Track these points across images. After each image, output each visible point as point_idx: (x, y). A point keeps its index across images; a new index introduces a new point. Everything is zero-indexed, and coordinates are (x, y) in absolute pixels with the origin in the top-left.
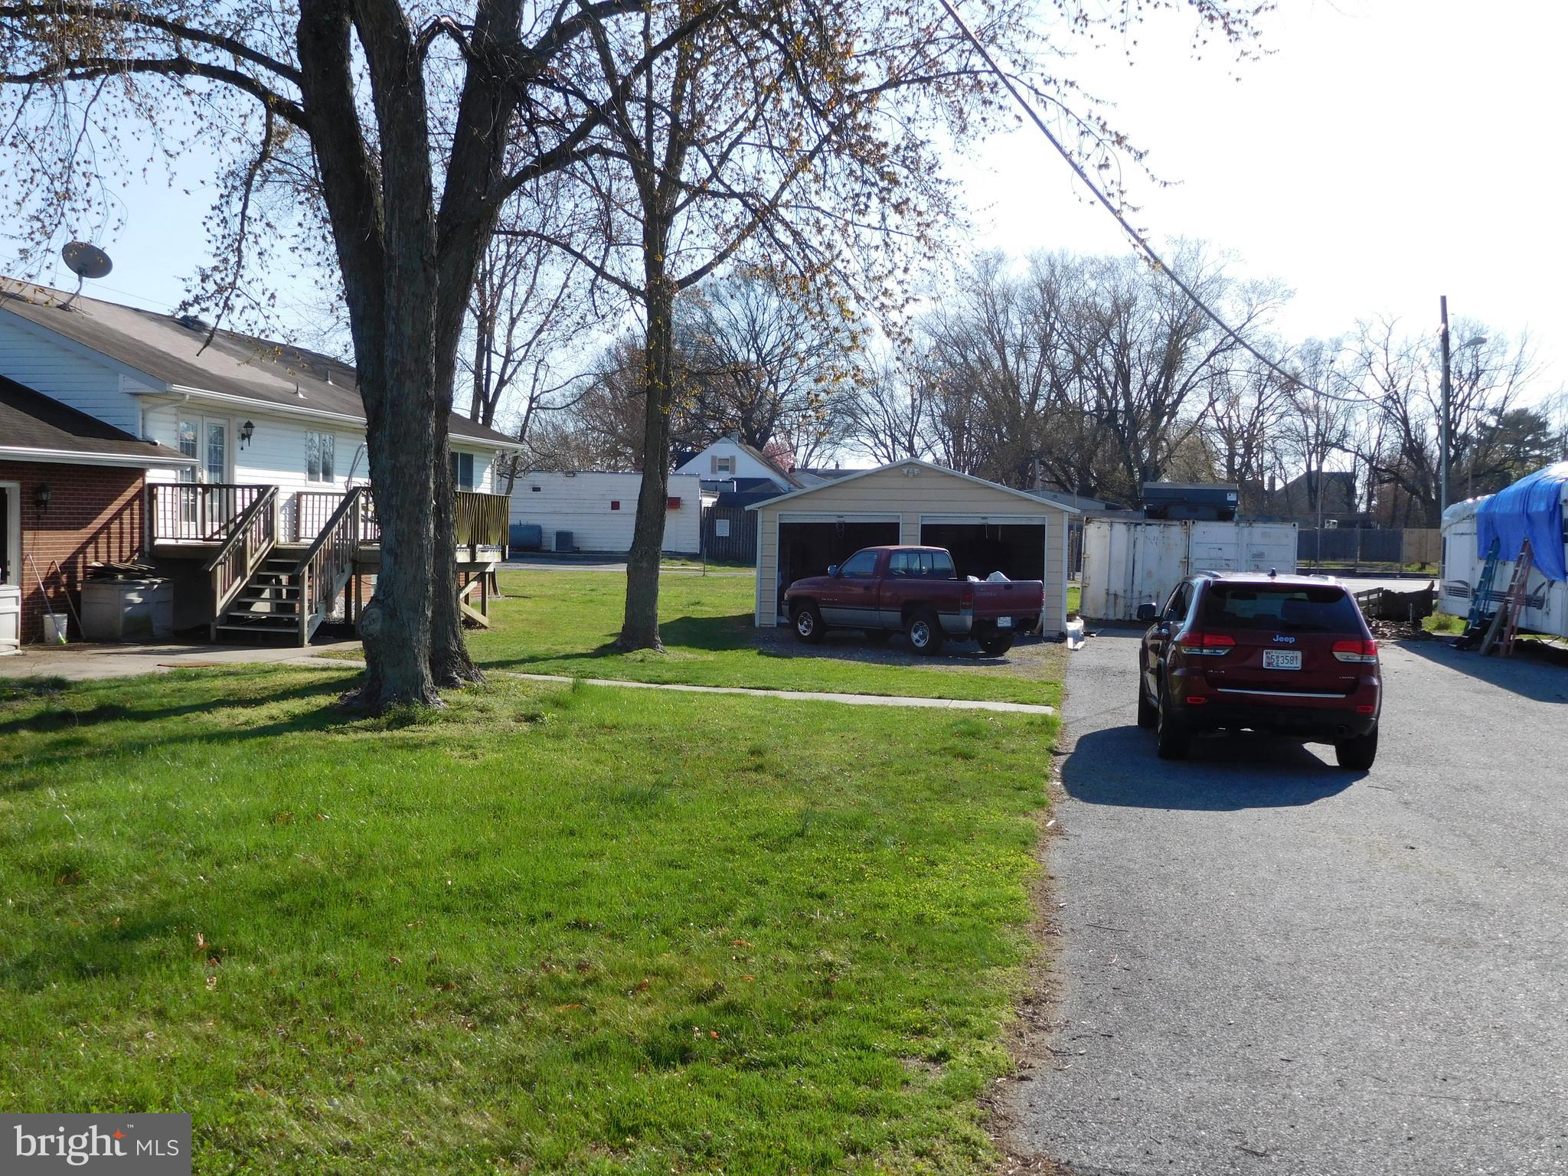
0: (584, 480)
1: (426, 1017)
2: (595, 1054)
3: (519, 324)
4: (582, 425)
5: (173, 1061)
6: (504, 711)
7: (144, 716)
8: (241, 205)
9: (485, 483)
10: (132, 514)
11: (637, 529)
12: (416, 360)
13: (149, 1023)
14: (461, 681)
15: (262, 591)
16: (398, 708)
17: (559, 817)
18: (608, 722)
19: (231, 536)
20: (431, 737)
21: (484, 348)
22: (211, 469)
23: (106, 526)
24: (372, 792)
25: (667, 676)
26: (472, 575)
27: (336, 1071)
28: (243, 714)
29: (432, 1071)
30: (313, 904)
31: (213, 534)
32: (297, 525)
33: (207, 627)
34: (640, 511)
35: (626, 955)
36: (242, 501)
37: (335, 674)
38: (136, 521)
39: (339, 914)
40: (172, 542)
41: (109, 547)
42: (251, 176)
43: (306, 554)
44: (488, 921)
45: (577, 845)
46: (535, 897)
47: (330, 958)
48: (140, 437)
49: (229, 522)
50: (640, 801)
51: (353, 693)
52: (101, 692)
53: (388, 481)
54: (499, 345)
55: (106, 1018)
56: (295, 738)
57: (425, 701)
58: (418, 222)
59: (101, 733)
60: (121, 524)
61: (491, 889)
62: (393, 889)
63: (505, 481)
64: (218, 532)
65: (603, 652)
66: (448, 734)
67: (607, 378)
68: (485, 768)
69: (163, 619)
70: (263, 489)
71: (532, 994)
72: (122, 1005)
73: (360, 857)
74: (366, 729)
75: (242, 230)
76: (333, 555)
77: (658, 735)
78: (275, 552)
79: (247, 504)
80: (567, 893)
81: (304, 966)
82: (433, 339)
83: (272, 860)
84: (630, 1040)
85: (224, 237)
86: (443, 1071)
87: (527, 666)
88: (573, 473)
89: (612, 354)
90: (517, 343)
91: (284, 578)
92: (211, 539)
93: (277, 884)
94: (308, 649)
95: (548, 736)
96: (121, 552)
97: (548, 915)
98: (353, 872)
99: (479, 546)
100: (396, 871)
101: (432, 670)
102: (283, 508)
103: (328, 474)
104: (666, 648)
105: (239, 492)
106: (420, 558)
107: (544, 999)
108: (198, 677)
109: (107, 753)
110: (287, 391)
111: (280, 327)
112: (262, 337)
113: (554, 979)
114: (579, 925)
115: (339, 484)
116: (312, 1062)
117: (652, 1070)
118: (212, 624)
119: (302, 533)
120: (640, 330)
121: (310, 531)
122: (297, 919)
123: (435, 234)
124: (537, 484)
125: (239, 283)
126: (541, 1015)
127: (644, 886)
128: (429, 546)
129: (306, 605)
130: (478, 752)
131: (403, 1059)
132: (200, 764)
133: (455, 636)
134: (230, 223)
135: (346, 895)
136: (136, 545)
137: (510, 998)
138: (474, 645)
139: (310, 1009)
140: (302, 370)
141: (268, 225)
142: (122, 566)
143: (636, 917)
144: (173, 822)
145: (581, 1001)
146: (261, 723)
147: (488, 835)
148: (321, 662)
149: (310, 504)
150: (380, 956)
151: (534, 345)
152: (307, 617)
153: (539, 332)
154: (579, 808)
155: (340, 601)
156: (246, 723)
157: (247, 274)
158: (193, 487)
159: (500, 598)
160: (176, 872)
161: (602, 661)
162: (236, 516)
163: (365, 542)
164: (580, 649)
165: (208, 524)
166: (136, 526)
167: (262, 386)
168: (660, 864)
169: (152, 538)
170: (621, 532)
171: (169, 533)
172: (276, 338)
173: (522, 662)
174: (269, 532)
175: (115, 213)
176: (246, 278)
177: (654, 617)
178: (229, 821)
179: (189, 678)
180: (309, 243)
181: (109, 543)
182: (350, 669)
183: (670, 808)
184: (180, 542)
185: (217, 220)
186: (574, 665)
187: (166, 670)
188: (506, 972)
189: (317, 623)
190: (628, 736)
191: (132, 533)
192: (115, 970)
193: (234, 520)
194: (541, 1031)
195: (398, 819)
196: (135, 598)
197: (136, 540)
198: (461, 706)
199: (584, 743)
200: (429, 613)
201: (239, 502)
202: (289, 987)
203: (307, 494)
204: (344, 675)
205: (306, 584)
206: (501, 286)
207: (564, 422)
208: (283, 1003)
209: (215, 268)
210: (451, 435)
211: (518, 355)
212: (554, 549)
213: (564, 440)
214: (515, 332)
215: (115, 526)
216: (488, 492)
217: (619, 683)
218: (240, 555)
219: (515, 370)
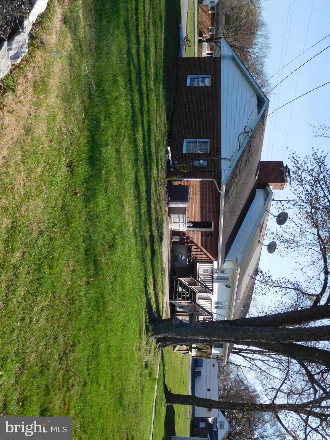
0: (217, 380)
1: (64, 341)
2: (47, 392)
3: (262, 362)
4: (233, 380)
5: (61, 275)
6: (148, 358)
7: (152, 261)
8: (290, 287)
9: (215, 351)
10: (205, 257)
11: (202, 399)
12: (249, 335)
13: (72, 268)
14: (158, 345)
15: (185, 290)
16: (151, 328)
17: (117, 376)
18: (144, 389)
19: (199, 282)
20: (143, 337)
21: (254, 352)
22: (217, 277)
23: (202, 251)
24: (128, 322)
25: (157, 407)
26: (188, 347)
27: (52, 317)
28: (151, 286)
29: (49, 343)
30: (99, 308)
31: (200, 277)
32: (202, 299)
33: (175, 276)
34: (207, 400)
35: (75, 398)
36: (209, 285)
37: (161, 310)
38: (203, 258)
39: (95, 315)
40: (198, 267)
41: (197, 251)
42: (298, 290)
43: (194, 301)
44: (89, 357)
45: (109, 381)
46: (94, 370)
47: (83, 314)
48: (226, 260)
49: (203, 281)
50: (120, 400)
51: (156, 315)
52: (159, 251)
53: (215, 327)
54: (256, 356)
55: (74, 257)
56: (144, 300)
57: (153, 335)
58: (289, 337)
59: (148, 251)
60: (203, 255)
61: (98, 357)
62: (101, 329)
63: (215, 357)
64: (200, 279)
65: (165, 387)
66: (143, 342)
67: (247, 388)
68: (133, 353)
69: (177, 264)
70: (212, 291)
71: (67, 371)
72: (77, 261)
73: (110, 320)
74: (146, 319)
75: (283, 287)
76: (194, 309)
77: (140, 405)
78: (195, 293)
79: (208, 286)
80: (95, 380)
81: (82, 307)
82: (256, 340)
83: (112, 296)
84: (49, 402)
85: (281, 282)
86: (48, 347)
87: (162, 364)
88: (218, 377)
89: (254, 391)
90: (256, 361)
91: (188, 295)
92: (199, 277)
93: (105, 298)
94: (169, 302)
95: (141, 371)
96: (195, 254)
97: (89, 374)
98: (107, 318)
99: (197, 349)
100: (106, 330)
101: (162, 337)
102: (208, 295)
103: (217, 307)
104: (166, 407)
105: (212, 284)
106: (193, 335)
107: (65, 375)
108: (162, 274)
109: (143, 253)
110: (239, 297)
111: (257, 296)
112: (254, 291)
113: (70, 377)
114: (85, 384)
115: (214, 310)
116: (56, 310)
117: (39, 410)
118: (176, 277)
119: (200, 300)
120: (262, 402)
121: (201, 302)
122: (95, 304)
123: (286, 342)
124: (215, 366)
125: (268, 286)
126: (60, 375)
127: (95, 404)
128: (197, 338)
129: (181, 301)
130: (138, 351)
131: (53, 335)
132: (139, 276)
133: (171, 344)
134: (285, 284)
135: (100, 316)
136: (197, 258)
137: (66, 365)
138: (168, 349)
139: (70, 309)
140: (245, 301)
141: (285, 294)
142: (192, 255)
143: (86, 402)
144: (124, 270)
145: (63, 386)
146: (149, 291)
147: (114, 355)
148: (165, 305)
149: (208, 302)
150: (82, 327)
151: (256, 367)
152: (177, 302)
153: (260, 369)
154: (119, 382)
155: (182, 310)
156: (149, 287)
157: (271, 288)
158: (212, 272)
159: (182, 355)
160: (111, 272)
161: (163, 386)
162: (205, 283)
163: (198, 318)
164: (166, 379)
165: (203, 276)
166: (202, 258)
167: (241, 291)
168: (101, 408)
169: (199, 262)
170: (201, 394)
171: (200, 266)
172: (254, 295)
173: (163, 362)
174: (200, 292)
175: (285, 255)
176: (270, 288)
177: (175, 403)
178: (123, 285)
179: (162, 272)
180: (281, 305)
181: (198, 252)
182: (163, 313)
183: (117, 411)
184: (198, 269)
185: (285, 281)
186: (162, 378)
187: (164, 266)
188: (74, 363)
189: (176, 304)
190: (140, 396)
191: (200, 257)
192: (87, 259)
193: (204, 283)
194: (56, 374)
195: (120, 329)
196: (183, 258)
197: (199, 258)
198: (151, 346)
199: (139, 382)
200: (177, 337)
201: (209, 284)
202: (77, 303)
203: (211, 302)
204: (161, 312)
205: (187, 302)
206: (272, 358)
207: (234, 375)
208: (73, 302)
209: (272, 280)
210: (228, 344)
211: (252, 362)
212: (196, 370)
213: (228, 374)
214: (259, 361)
215: (202, 253)
216: (212, 352)
217: (156, 392)
218: (194, 284)
219: (248, 361)
